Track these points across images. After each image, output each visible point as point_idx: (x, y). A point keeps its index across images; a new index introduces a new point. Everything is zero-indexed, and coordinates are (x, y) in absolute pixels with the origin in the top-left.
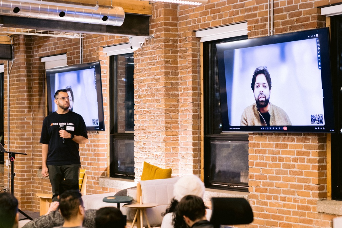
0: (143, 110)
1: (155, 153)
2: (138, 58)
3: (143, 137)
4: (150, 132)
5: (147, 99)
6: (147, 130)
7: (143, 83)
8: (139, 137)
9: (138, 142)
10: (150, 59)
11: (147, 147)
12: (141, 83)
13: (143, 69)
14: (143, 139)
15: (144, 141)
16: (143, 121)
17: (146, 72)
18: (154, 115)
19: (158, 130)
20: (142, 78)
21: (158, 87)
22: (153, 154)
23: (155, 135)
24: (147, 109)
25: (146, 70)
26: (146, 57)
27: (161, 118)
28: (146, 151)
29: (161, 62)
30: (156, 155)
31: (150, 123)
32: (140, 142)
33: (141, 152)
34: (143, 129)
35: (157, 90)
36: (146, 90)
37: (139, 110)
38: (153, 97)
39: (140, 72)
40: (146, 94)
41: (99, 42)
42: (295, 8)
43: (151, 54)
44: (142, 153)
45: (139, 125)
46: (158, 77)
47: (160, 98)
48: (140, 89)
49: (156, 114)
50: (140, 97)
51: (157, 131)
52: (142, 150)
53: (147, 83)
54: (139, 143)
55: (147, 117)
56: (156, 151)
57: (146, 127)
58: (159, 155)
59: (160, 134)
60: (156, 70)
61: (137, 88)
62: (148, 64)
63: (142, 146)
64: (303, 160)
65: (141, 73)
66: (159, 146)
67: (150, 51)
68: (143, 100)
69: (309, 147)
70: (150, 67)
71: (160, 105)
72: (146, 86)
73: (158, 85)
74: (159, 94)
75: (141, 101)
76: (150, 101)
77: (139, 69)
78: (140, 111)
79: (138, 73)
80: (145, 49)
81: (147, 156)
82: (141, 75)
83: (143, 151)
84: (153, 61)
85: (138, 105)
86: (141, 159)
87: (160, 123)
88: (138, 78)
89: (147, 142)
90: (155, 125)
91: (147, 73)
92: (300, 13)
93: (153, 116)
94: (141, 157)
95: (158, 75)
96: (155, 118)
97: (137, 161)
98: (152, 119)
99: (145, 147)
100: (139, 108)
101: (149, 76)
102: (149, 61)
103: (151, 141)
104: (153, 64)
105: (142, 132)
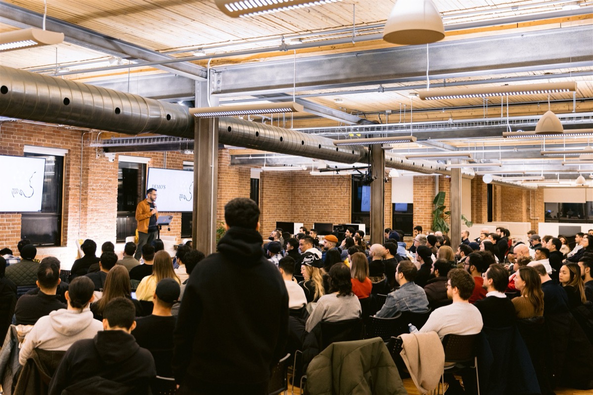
0: (96, 198)
1: (105, 225)
2: (93, 164)
4: (102, 212)
7: (97, 181)
8: (92, 215)
9: (91, 219)
10: (105, 167)
13: (97, 172)
15: (95, 218)
18: (106, 201)
20: (96, 178)
21: (110, 185)
23: (107, 214)
24: (100, 198)
25: (100, 173)
26: (101, 165)
27: (111, 204)
28: (98, 225)
29: (113, 170)
31: (102, 207)
35: (110, 187)
36: (100, 186)
37: (93, 198)
38: (106, 190)
39: (95, 174)
40: (100, 188)
41: (24, 141)
42: (175, 158)
43: (105, 164)
45: (92, 208)
46: (110, 179)
48: (94, 185)
49: (108, 201)
50: (93, 189)
53: (100, 181)
55: (99, 203)
57: (99, 209)
60: (109, 174)
62: (102, 170)
63: (95, 221)
64: (175, 223)
66: (109, 221)
67: (105, 162)
69: (178, 218)
70: (104, 172)
72: (100, 183)
75: (94, 193)
76: (104, 193)
77: (93, 172)
79: (93, 174)
80: (99, 160)
81: (99, 227)
83: (95, 225)
84: (107, 169)
85: (92, 194)
87: (111, 207)
88: (93, 177)
89: (99, 218)
90: (107, 208)
92: (177, 161)
96: (106, 204)
98: (104, 204)
99: (98, 222)
102: (103, 168)
103: (103, 218)
105: (95, 212)
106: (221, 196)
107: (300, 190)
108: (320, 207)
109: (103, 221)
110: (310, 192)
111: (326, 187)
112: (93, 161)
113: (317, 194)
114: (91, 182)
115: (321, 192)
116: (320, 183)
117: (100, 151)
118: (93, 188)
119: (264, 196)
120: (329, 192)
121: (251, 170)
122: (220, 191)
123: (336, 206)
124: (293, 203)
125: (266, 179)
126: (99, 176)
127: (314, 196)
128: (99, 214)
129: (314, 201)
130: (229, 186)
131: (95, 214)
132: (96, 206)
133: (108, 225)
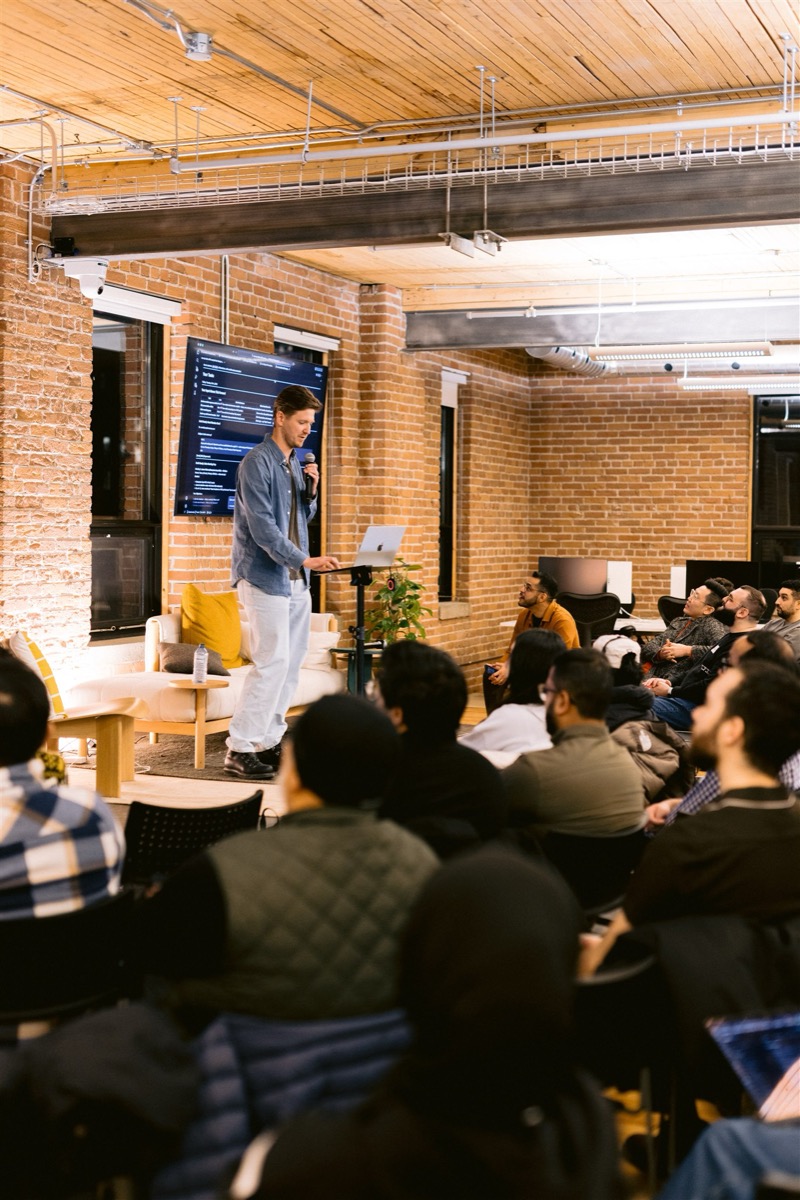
0: (30, 453)
1: (63, 568)
2: (18, 306)
3: (33, 528)
4: (51, 514)
5: (43, 425)
6: (46, 509)
7: (31, 378)
8: (18, 527)
9: (16, 542)
11: (42, 553)
12: (26, 377)
13: (33, 342)
14: (32, 533)
15: (32, 538)
16: (32, 483)
17: (43, 353)
18: (63, 469)
19: (74, 510)
20: (30, 366)
22: (59, 572)
23: (67, 522)
24: (43, 452)
25: (43, 347)
26: (44, 312)
27: (81, 480)
28: (39, 565)
29: (82, 336)
30: (67, 572)
31: (52, 491)
32: (24, 541)
33: (25, 569)
34: (31, 507)
35: (74, 408)
36: (42, 401)
37: (20, 452)
38: (62, 422)
39: (25, 347)
40: (43, 412)
42: (250, 310)
43: (58, 308)
44: (27, 571)
45: (17, 494)
46: (76, 374)
47: (80, 429)
48: (25, 395)
49: (69, 469)
50: (21, 416)
51: (71, 512)
52: (28, 562)
53: (44, 382)
54: (21, 545)
55: (43, 474)
56: (68, 561)
57: (41, 500)
58: (72, 573)
59: (80, 520)
60: (71, 354)
61: (16, 389)
63: (29, 551)
65: (26, 352)
66: (76, 550)
67: (56, 299)
68: (32, 426)
70: (55, 342)
71: (80, 446)
72: (43, 390)
73: (77, 394)
74: (78, 418)
77: (19, 339)
78: (24, 455)
79: (19, 347)
80: (39, 289)
81: (44, 578)
82: (27, 356)
83: (31, 566)
84: (64, 330)
85: (16, 437)
86: (25, 588)
87: (80, 492)
88: (18, 362)
89: (43, 539)
90: (67, 496)
91: (46, 357)
92: (257, 324)
93: (63, 472)
94: (24, 581)
95: (76, 369)
96: (65, 478)
97: (14, 595)
98: (58, 479)
99: (39, 555)
100: (19, 447)
101: (51, 365)
102: (50, 326)
103: (55, 538)
104: (62, 336)
105: (30, 514)
106: (382, 463)
107: (563, 450)
108: (638, 508)
109: (56, 551)
110: (602, 458)
111: (663, 441)
112: (16, 291)
113: (628, 464)
114: (11, 383)
115: (642, 457)
116: (641, 427)
117: (39, 250)
118: (19, 411)
119: (473, 469)
120: (672, 456)
121: (443, 374)
122: (377, 444)
123: (698, 504)
124: (536, 495)
125: (477, 410)
126: (38, 361)
127: (619, 472)
128: (44, 523)
129: (617, 486)
130: (402, 427)
131: (30, 520)
132: (31, 487)
133: (72, 569)
